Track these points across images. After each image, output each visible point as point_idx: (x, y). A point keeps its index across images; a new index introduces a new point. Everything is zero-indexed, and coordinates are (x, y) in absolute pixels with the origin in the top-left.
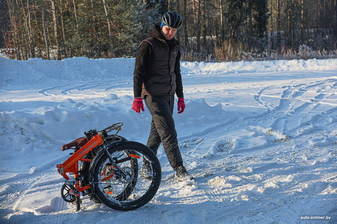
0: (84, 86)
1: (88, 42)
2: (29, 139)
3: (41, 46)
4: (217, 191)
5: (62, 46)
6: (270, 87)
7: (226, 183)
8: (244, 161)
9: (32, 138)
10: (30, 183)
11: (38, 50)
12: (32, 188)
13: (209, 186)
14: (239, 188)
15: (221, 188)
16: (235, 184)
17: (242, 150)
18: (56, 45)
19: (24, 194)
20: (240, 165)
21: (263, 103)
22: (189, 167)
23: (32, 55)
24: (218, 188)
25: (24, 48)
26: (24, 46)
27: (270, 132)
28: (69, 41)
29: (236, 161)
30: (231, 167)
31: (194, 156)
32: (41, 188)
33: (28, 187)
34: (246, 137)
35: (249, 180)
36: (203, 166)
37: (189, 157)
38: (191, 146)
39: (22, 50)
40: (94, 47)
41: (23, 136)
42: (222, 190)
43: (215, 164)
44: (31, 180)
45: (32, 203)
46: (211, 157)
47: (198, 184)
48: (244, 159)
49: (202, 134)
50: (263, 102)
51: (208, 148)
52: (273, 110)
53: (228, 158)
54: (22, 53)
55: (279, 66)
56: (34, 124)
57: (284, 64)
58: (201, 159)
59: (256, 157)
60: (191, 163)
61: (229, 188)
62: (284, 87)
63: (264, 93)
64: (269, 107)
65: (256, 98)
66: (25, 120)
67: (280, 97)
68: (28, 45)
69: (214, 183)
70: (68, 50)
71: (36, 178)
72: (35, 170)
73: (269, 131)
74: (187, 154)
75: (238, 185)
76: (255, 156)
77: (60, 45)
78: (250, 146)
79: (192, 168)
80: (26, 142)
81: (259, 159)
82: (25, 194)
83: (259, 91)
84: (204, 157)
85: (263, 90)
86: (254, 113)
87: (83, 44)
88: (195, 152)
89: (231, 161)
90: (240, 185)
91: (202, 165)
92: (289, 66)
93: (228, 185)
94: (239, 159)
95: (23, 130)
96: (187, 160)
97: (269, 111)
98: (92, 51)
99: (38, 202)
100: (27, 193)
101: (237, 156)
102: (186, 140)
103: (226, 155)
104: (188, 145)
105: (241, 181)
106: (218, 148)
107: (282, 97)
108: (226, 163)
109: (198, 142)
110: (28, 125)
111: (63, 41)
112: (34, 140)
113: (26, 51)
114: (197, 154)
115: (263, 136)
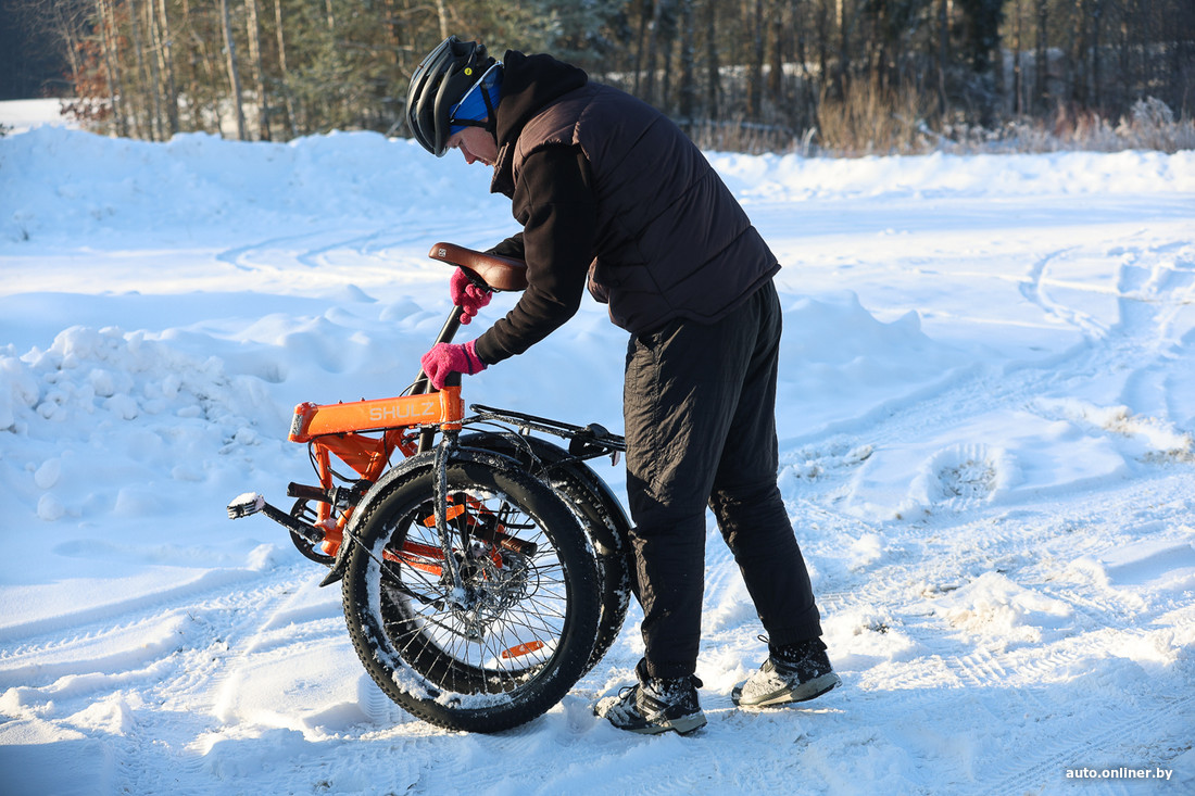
0: (374, 237)
1: (368, 79)
2: (233, 437)
3: (201, 89)
4: (988, 655)
5: (275, 93)
6: (1064, 250)
7: (1015, 624)
8: (1058, 534)
9: (245, 433)
10: (257, 607)
11: (190, 107)
12: (272, 628)
13: (947, 633)
14: (1068, 643)
15: (1002, 644)
16: (1052, 628)
17: (1037, 492)
18: (253, 88)
19: (246, 652)
20: (1045, 550)
21: (1058, 312)
22: (852, 555)
23: (169, 125)
24: (987, 643)
25: (140, 99)
26: (142, 90)
27: (1121, 423)
28: (301, 74)
29: (1025, 535)
30: (1013, 561)
31: (857, 511)
32: (307, 628)
33: (254, 624)
34: (1038, 443)
35: (1102, 612)
36: (906, 553)
37: (838, 517)
38: (832, 472)
39: (135, 106)
40: (387, 99)
41: (211, 427)
42: (1007, 652)
43: (949, 546)
44: (259, 595)
45: (286, 693)
46: (925, 517)
47: (905, 624)
48: (1056, 529)
49: (863, 426)
50: (1056, 307)
51: (905, 483)
52: (1103, 339)
53: (990, 521)
54: (135, 114)
55: (1070, 175)
56: (248, 383)
57: (1089, 166)
58: (886, 523)
59: (1099, 521)
60: (852, 539)
61: (1031, 645)
62: (1118, 252)
63: (1050, 272)
64: (1085, 325)
65: (1027, 290)
66: (215, 365)
67: (1111, 288)
68: (155, 86)
69: (966, 624)
70: (296, 106)
71: (279, 589)
72: (271, 559)
73: (1119, 419)
74: (828, 502)
75: (1063, 633)
76: (1093, 518)
77: (268, 89)
78: (1064, 478)
79: (864, 562)
80: (224, 448)
81: (1116, 529)
82: (249, 654)
83: (1029, 267)
84: (899, 517)
85: (1044, 261)
86: (1035, 349)
87: (351, 85)
88: (857, 497)
89: (1006, 534)
90: (1072, 634)
91: (902, 549)
92: (1108, 175)
93: (1027, 632)
94: (1036, 527)
95: (208, 403)
96: (838, 529)
97: (1089, 344)
98: (380, 112)
99: (306, 687)
100: (257, 650)
101: (1023, 514)
102: (809, 448)
103: (979, 509)
104: (821, 470)
105: (1071, 617)
106: (939, 483)
107: (1122, 288)
108: (991, 545)
109: (858, 458)
110: (228, 382)
111: (279, 74)
112: (249, 439)
113: (149, 108)
114: (868, 506)
115: (1103, 439)
